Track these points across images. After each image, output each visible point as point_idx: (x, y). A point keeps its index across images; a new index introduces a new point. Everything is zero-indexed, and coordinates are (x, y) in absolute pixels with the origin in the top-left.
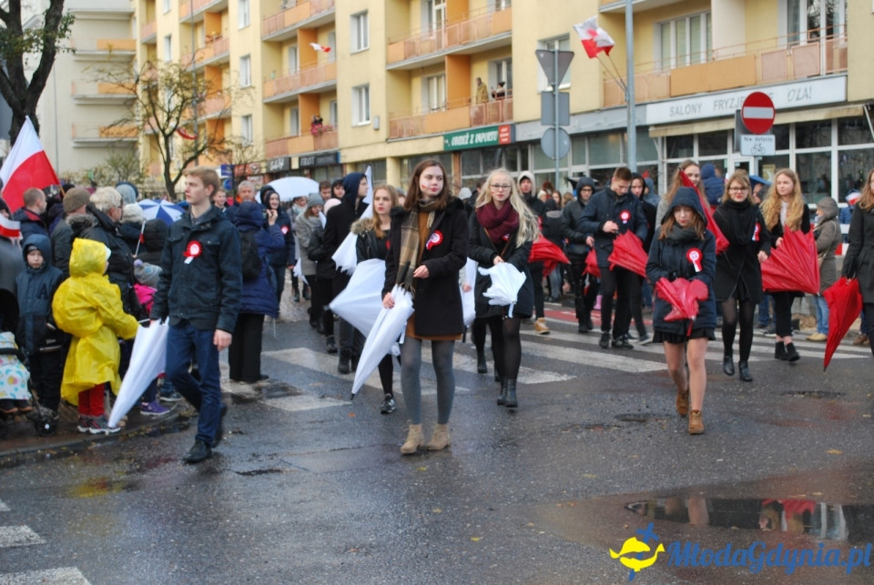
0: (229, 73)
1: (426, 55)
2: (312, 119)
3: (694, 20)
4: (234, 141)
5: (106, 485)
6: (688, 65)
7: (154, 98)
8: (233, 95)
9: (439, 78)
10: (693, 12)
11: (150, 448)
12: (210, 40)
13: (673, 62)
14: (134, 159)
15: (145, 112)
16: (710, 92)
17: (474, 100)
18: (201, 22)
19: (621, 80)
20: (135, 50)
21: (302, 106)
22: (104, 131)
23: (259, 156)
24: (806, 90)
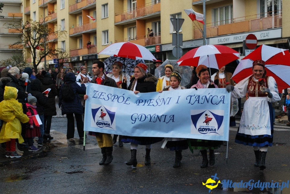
0: (57, 26)
1: (129, 20)
2: (87, 43)
3: (227, 8)
4: (59, 50)
5: (17, 177)
6: (224, 24)
7: (29, 35)
8: (59, 34)
9: (134, 28)
10: (226, 5)
11: (33, 163)
12: (50, 13)
13: (219, 23)
14: (22, 57)
15: (26, 40)
16: (232, 34)
17: (147, 36)
18: (47, 7)
19: (201, 29)
20: (22, 17)
21: (83, 38)
22: (11, 46)
23: (68, 56)
24: (267, 33)
